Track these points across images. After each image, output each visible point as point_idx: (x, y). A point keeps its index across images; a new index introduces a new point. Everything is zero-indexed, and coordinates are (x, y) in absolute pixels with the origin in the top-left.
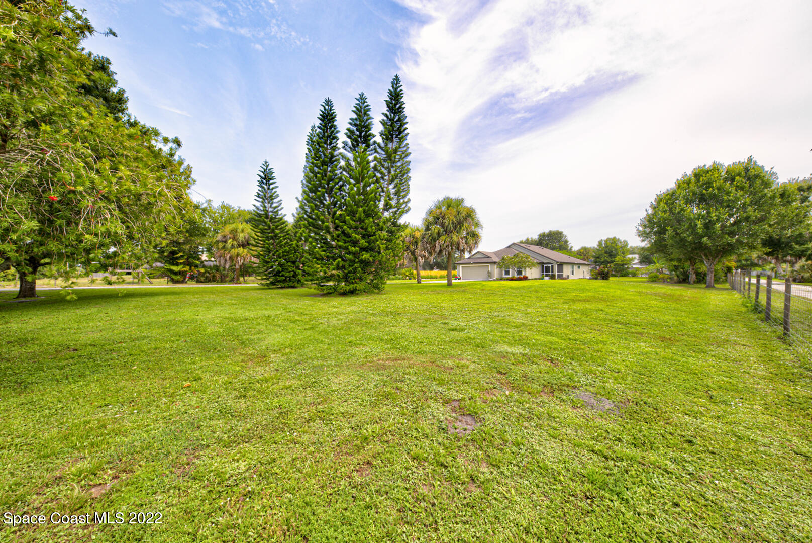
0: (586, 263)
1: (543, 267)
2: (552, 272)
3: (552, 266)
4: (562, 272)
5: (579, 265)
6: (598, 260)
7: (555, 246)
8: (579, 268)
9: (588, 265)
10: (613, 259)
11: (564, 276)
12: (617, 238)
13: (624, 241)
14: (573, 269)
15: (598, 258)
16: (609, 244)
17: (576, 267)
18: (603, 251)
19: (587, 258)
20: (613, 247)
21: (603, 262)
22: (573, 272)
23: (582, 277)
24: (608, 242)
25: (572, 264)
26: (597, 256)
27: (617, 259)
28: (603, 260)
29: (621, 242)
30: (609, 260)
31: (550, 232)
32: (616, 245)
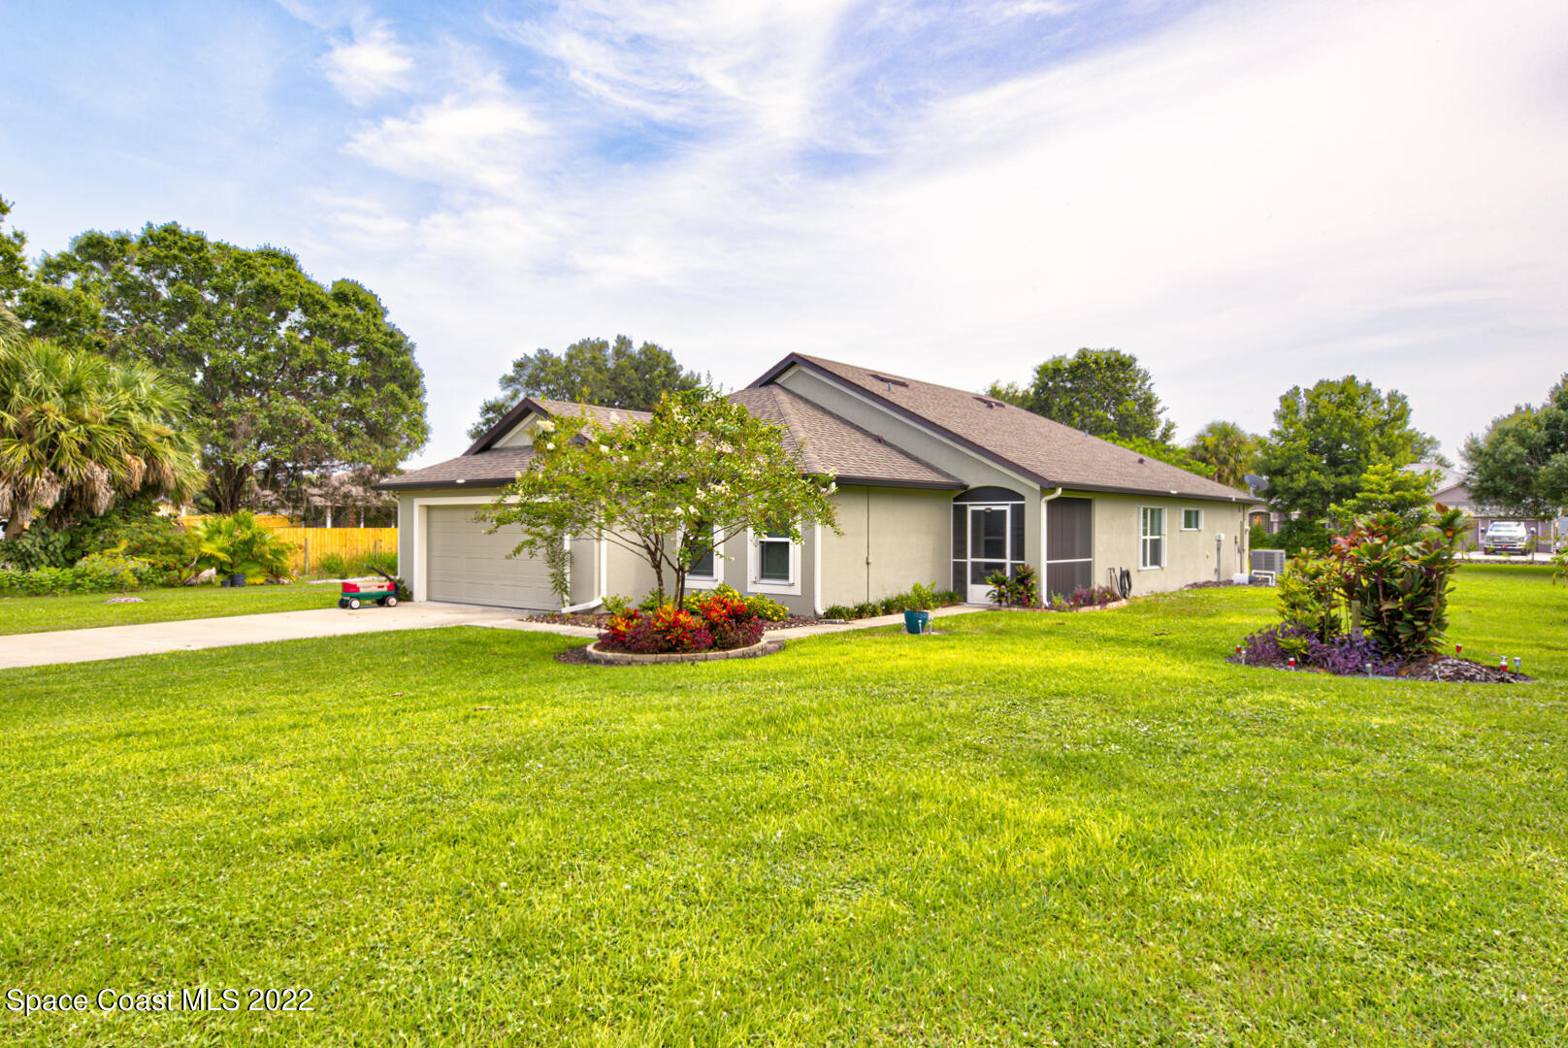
0: (1233, 494)
1: (959, 514)
2: (1019, 552)
3: (1019, 513)
4: (1088, 551)
5: (1192, 505)
6: (1279, 480)
7: (1101, 420)
8: (1191, 520)
9: (1242, 505)
10: (1346, 479)
11: (1100, 580)
12: (1361, 380)
13: (1393, 397)
14: (1156, 528)
15: (1280, 472)
16: (1326, 407)
17: (1172, 520)
18: (1304, 442)
19: (1233, 472)
20: (1345, 422)
21: (1301, 494)
22: (1156, 546)
23: (1207, 575)
24: (1323, 401)
25: (1153, 500)
26: (1276, 464)
27: (1370, 477)
28: (1301, 482)
29: (1377, 402)
30: (1327, 482)
31: (1083, 354)
32: (1358, 417)
